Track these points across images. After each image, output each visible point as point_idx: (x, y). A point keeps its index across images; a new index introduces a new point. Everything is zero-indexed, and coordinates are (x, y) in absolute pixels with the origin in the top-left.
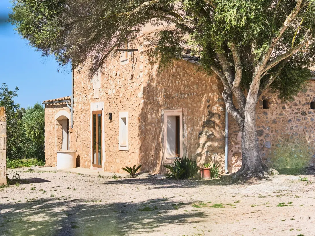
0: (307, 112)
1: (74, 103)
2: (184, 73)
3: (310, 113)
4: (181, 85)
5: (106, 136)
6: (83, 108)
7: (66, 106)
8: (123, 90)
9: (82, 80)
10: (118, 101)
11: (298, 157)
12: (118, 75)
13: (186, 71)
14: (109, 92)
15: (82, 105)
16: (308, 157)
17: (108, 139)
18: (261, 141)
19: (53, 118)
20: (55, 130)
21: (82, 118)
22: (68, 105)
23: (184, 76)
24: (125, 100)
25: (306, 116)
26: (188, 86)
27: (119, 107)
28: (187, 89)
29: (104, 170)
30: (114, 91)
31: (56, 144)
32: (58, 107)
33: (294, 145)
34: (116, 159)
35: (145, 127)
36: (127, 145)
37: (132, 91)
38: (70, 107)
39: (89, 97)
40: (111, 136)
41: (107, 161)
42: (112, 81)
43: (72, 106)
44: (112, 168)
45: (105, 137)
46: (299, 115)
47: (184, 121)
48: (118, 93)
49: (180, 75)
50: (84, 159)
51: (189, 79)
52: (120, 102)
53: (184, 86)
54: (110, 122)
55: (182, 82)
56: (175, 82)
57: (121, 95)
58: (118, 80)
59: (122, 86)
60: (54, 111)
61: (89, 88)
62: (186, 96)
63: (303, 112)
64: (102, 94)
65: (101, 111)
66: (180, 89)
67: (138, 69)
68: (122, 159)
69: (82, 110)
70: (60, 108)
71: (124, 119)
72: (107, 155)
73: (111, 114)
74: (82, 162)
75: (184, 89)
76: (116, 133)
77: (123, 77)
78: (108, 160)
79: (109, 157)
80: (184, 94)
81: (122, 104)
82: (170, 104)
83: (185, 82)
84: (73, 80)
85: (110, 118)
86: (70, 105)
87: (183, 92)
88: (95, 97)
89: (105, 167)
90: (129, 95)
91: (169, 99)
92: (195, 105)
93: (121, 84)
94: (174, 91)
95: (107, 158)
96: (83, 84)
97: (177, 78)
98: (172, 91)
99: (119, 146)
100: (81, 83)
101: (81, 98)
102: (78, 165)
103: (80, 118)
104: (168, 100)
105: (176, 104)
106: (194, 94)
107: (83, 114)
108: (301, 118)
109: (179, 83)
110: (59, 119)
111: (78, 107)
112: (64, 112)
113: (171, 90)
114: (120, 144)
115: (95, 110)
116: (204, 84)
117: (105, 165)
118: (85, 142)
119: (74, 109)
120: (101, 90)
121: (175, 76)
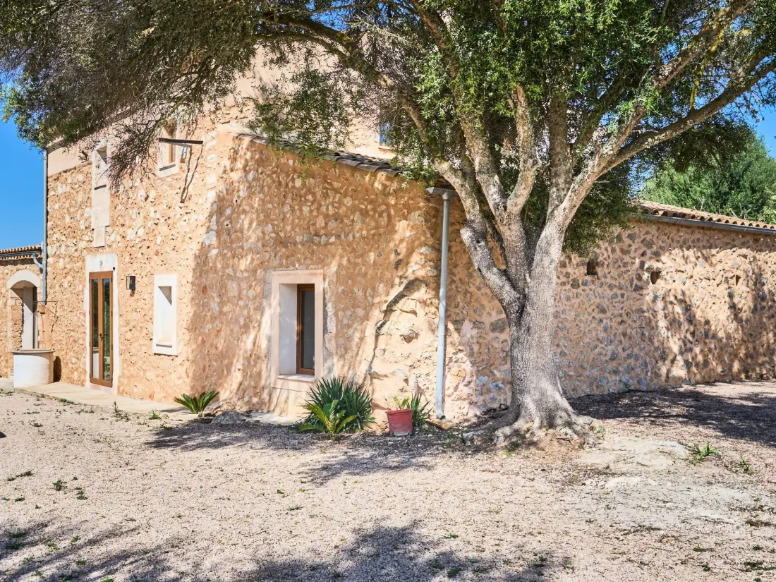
0: (580, 282)
1: (47, 257)
2: (326, 188)
3: (585, 284)
4: (316, 217)
5: (123, 323)
6: (68, 267)
7: (31, 262)
8: (163, 228)
9: (65, 211)
10: (151, 252)
11: (565, 376)
12: (150, 199)
13: (330, 184)
14: (130, 234)
15: (67, 260)
16: (580, 376)
17: (128, 328)
18: (502, 342)
19: (4, 285)
20: (9, 308)
21: (66, 285)
22: (35, 261)
23: (326, 196)
24: (168, 249)
25: (580, 290)
26: (337, 217)
27: (152, 264)
28: (332, 224)
29: (116, 392)
30: (141, 232)
31: (10, 334)
32: (14, 263)
33: (559, 351)
34: (145, 371)
35: (221, 308)
36: (173, 342)
37: (187, 230)
38: (40, 265)
39: (82, 245)
40: (133, 323)
41: (123, 373)
42: (136, 210)
43: (44, 262)
44: (135, 390)
45: (121, 326)
46: (568, 287)
47: (327, 297)
48: (151, 235)
49: (314, 194)
50: (70, 365)
51: (340, 202)
52: (157, 254)
53: (327, 216)
54: (132, 295)
55: (318, 209)
56: (301, 210)
57: (159, 240)
58: (152, 209)
59: (162, 220)
60: (6, 271)
61: (83, 227)
62: (333, 239)
63: (574, 280)
64: (112, 238)
65: (111, 273)
66: (314, 224)
67: (202, 183)
68: (160, 372)
69: (66, 271)
70: (19, 266)
71: (167, 291)
72: (124, 361)
73: (133, 278)
74: (64, 372)
75: (326, 224)
76: (147, 318)
77: (164, 201)
78: (126, 372)
79: (128, 365)
80: (326, 235)
81: (162, 258)
82: (288, 257)
83: (327, 209)
84: (47, 212)
85: (132, 287)
86: (40, 260)
87: (322, 232)
88: (94, 244)
89: (119, 387)
90: (180, 239)
91: (286, 247)
92: (359, 261)
93: (158, 215)
94: (297, 230)
95: (123, 369)
96: (68, 219)
97: (307, 200)
98: (293, 229)
99: (154, 346)
100: (64, 218)
101: (63, 247)
102: (57, 377)
103: (61, 285)
104: (284, 250)
105: (305, 259)
106: (354, 237)
107: (69, 278)
108: (571, 294)
109: (311, 211)
110: (17, 287)
111: (56, 264)
112: (28, 274)
113: (289, 228)
114: (155, 341)
115: (97, 269)
116: (383, 212)
117: (119, 381)
118: (72, 333)
119: (49, 269)
120: (109, 229)
121: (301, 196)
